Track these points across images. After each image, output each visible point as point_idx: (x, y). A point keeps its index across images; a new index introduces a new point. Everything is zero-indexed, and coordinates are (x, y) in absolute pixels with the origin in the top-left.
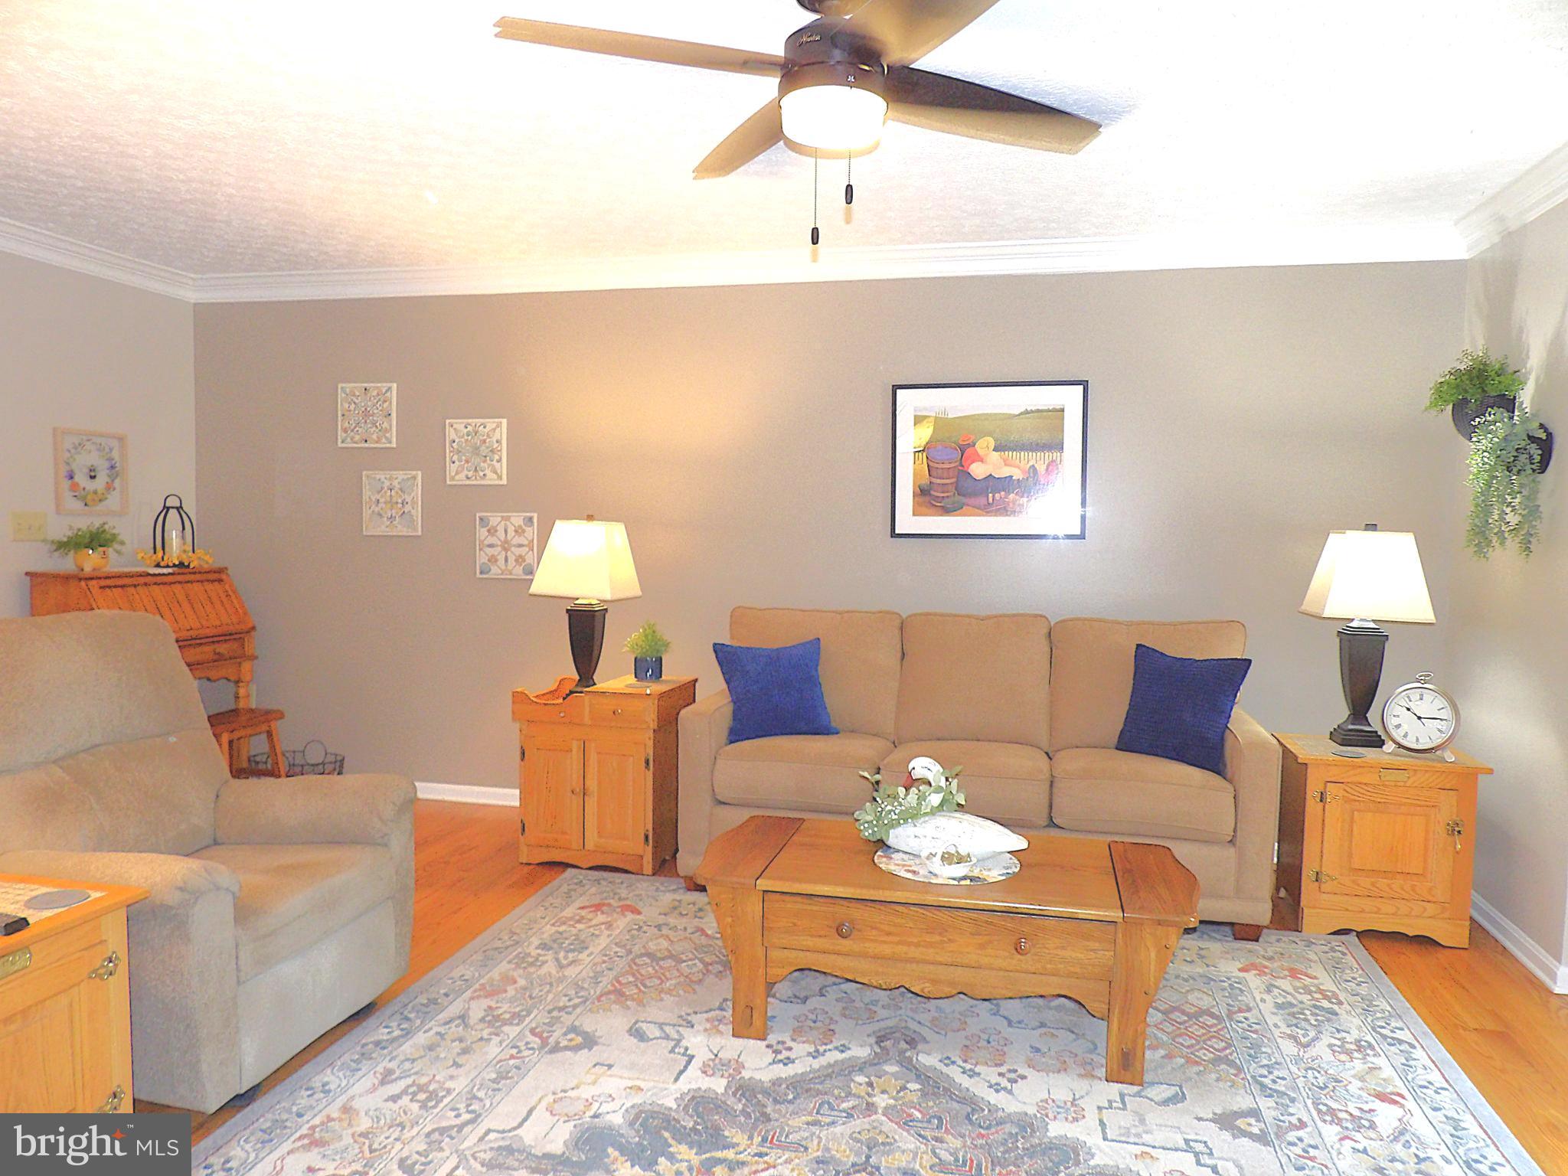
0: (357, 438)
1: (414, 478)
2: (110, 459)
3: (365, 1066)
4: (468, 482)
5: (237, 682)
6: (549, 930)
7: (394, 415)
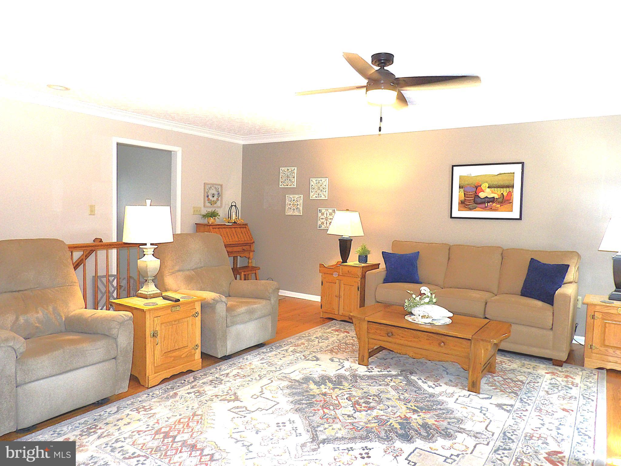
0: (285, 184)
1: (301, 197)
2: (218, 191)
3: (258, 356)
4: (316, 198)
5: (249, 258)
6: (320, 334)
7: (295, 177)
